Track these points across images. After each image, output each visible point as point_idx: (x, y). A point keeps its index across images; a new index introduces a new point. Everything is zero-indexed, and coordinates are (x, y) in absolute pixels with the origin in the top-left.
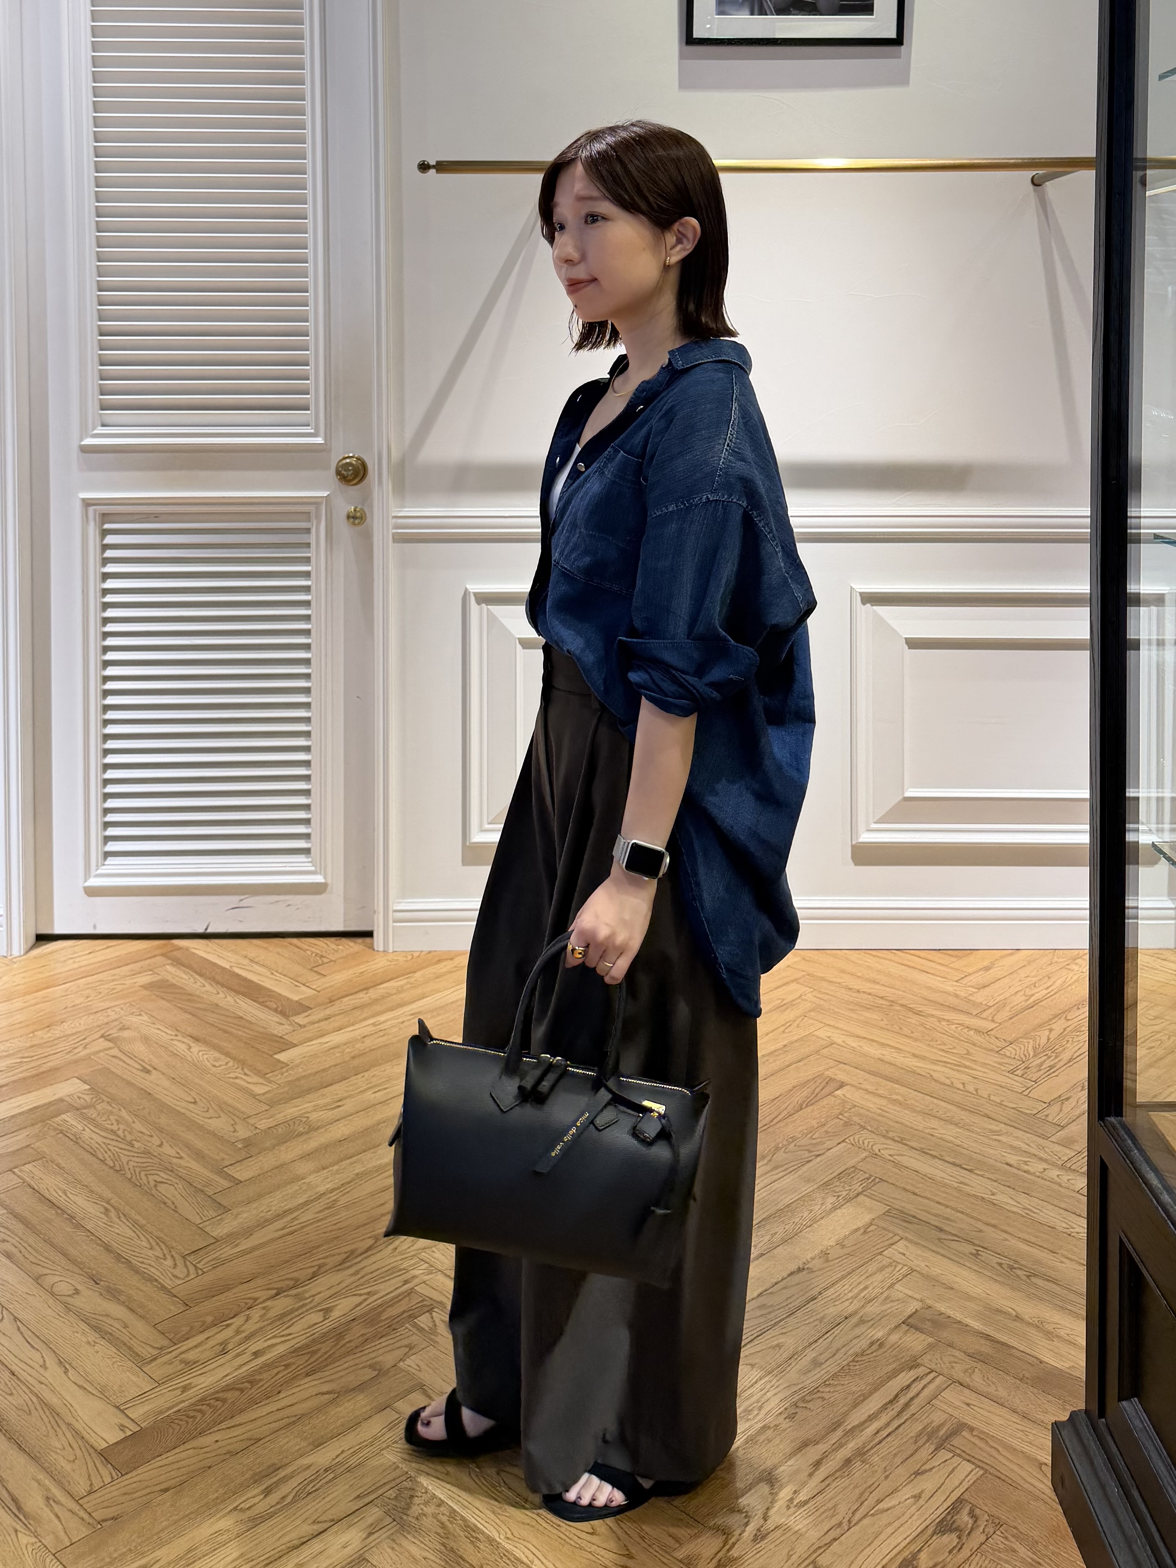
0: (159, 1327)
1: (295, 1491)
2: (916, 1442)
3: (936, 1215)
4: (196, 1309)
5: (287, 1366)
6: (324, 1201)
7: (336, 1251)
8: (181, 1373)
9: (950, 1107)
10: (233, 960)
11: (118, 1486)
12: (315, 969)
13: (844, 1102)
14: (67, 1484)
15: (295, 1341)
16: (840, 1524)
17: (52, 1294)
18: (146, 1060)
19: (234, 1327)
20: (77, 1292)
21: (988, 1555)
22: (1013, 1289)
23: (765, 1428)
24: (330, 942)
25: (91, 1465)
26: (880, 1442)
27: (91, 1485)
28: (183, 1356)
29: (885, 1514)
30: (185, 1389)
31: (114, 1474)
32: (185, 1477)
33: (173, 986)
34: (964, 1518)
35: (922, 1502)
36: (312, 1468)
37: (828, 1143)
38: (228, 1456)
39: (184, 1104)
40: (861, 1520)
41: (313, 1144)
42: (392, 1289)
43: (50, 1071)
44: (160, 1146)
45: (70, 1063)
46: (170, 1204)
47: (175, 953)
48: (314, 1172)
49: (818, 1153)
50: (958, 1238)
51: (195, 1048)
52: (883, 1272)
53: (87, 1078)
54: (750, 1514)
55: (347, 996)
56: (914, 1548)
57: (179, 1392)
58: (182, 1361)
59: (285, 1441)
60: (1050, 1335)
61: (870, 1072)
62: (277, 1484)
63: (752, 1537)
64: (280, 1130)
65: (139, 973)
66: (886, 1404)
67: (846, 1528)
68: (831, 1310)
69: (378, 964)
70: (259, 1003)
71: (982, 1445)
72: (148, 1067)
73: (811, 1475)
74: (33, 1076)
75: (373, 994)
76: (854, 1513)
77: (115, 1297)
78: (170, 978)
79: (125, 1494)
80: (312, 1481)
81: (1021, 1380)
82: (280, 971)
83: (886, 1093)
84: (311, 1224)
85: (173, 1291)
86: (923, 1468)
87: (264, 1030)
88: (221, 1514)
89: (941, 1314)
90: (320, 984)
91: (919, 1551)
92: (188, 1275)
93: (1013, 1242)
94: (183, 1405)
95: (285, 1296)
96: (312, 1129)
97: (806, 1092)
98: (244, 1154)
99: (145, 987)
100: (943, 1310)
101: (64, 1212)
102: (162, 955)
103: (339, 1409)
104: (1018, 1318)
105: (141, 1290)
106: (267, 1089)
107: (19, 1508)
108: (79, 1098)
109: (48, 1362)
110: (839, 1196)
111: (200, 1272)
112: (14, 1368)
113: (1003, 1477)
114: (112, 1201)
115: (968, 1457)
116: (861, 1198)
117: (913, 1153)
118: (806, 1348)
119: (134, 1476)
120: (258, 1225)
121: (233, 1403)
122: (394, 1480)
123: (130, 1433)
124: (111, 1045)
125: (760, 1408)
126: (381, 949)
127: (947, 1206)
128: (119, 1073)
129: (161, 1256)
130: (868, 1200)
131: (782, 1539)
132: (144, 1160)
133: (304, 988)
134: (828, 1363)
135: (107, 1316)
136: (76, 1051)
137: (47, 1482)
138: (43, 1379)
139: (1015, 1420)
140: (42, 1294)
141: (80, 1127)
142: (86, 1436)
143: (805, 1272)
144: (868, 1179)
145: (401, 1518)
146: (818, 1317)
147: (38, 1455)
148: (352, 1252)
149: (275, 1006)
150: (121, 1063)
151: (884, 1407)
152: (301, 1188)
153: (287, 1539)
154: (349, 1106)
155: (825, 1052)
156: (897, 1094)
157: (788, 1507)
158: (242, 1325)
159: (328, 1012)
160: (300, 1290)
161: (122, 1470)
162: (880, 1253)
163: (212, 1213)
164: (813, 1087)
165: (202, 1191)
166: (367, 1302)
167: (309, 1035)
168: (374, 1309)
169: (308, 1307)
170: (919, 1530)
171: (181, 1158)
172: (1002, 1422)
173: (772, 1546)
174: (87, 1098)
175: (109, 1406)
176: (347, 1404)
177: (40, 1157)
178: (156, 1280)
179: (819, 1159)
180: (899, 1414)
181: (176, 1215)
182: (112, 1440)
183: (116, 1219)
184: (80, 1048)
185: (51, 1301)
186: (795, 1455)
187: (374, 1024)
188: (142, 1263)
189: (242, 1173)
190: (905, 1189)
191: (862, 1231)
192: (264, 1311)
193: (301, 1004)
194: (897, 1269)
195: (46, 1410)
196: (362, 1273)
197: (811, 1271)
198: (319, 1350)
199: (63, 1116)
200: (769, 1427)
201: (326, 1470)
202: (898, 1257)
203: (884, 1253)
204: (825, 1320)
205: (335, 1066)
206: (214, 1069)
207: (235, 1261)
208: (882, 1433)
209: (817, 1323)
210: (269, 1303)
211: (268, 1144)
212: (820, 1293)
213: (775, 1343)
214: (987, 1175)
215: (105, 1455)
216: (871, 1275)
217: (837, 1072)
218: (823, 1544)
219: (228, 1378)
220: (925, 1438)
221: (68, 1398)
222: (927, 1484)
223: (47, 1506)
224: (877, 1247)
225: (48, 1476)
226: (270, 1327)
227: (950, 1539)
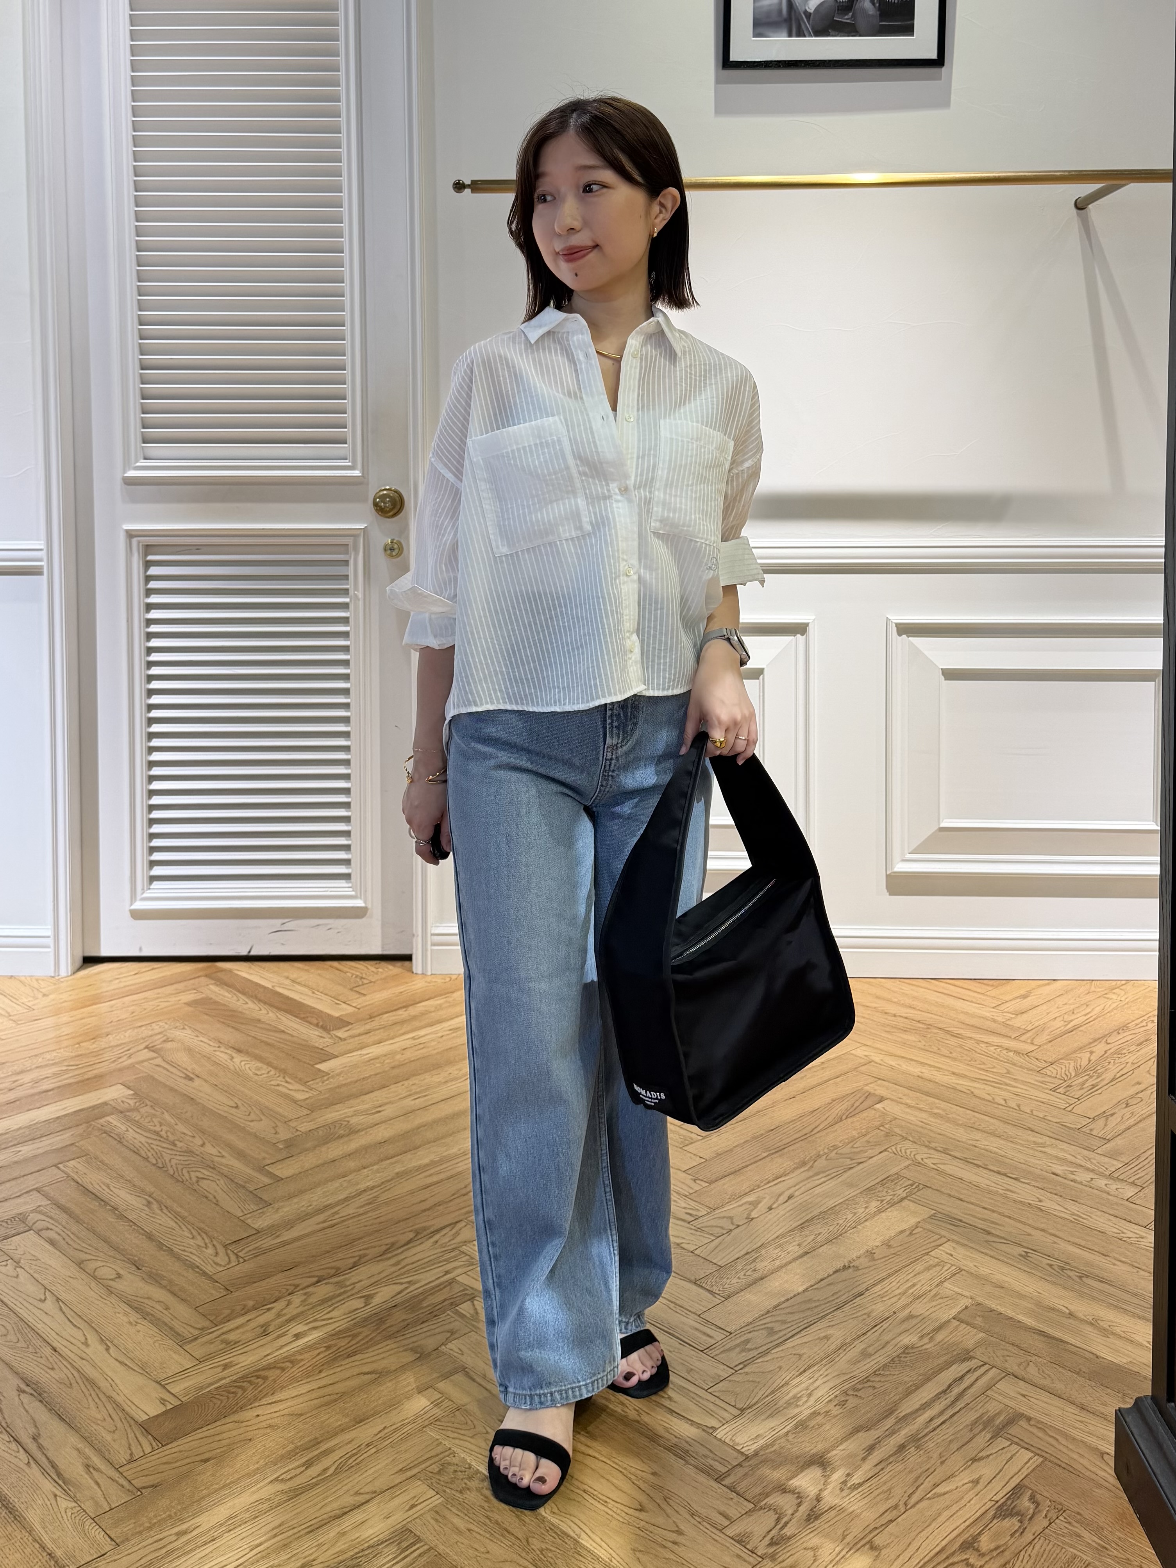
0: (200, 1309)
1: (336, 1464)
2: (971, 1430)
3: (985, 1220)
4: (237, 1294)
5: (328, 1348)
6: (364, 1198)
7: (376, 1243)
8: (222, 1352)
9: (992, 1121)
10: (275, 980)
11: (157, 1456)
12: (357, 989)
13: (884, 1114)
14: (107, 1453)
15: (337, 1324)
16: (896, 1507)
17: (95, 1278)
18: (189, 1069)
19: (273, 1311)
20: (119, 1276)
21: (1052, 1539)
22: (1064, 1288)
23: (815, 1414)
24: (370, 966)
25: (131, 1435)
26: (935, 1429)
27: (131, 1454)
28: (223, 1337)
29: (942, 1498)
30: (226, 1367)
31: (154, 1444)
32: (225, 1448)
33: (216, 1003)
34: (1025, 1503)
35: (979, 1487)
36: (354, 1443)
37: (870, 1151)
38: (268, 1430)
39: (226, 1109)
40: (917, 1503)
41: (354, 1144)
42: (434, 1278)
43: (95, 1077)
44: (203, 1145)
45: (114, 1071)
46: (211, 1197)
47: (219, 974)
48: (355, 1171)
49: (860, 1161)
50: (1005, 1240)
51: (238, 1058)
52: (931, 1272)
53: (131, 1084)
54: (801, 1495)
55: (386, 1013)
56: (974, 1530)
57: (220, 1369)
58: (223, 1341)
59: (327, 1417)
60: (1106, 1332)
61: (910, 1088)
62: (318, 1457)
63: (805, 1518)
64: (321, 1132)
65: (184, 992)
66: (940, 1393)
67: (903, 1510)
68: (879, 1305)
69: (418, 985)
70: (301, 1019)
71: (1040, 1434)
72: (192, 1076)
73: (864, 1459)
74: (78, 1083)
75: (413, 1011)
76: (909, 1497)
77: (157, 1281)
78: (213, 996)
79: (165, 1463)
80: (354, 1455)
81: (1078, 1373)
82: (321, 990)
83: (927, 1108)
84: (352, 1218)
85: (214, 1277)
86: (981, 1455)
87: (304, 1043)
88: (262, 1484)
89: (992, 1310)
90: (360, 1001)
91: (980, 1534)
92: (230, 1262)
93: (1063, 1245)
94: (223, 1381)
95: (326, 1284)
96: (353, 1131)
97: (846, 1105)
98: (284, 1154)
99: (188, 1004)
100: (993, 1306)
101: (106, 1203)
102: (206, 976)
103: (382, 1388)
104: (1071, 1315)
105: (183, 1276)
106: (307, 1095)
107: (59, 1475)
108: (123, 1102)
109: (90, 1342)
110: (882, 1201)
111: (241, 1260)
112: (56, 1344)
113: (1064, 1465)
114: (154, 1195)
115: (1026, 1446)
116: (906, 1203)
117: (956, 1162)
118: (854, 1339)
119: (175, 1447)
120: (299, 1219)
121: (275, 1381)
122: (437, 1455)
123: (169, 1407)
124: (154, 1055)
125: (810, 1395)
126: (420, 972)
127: (993, 1211)
128: (163, 1080)
129: (203, 1245)
130: (912, 1204)
131: (836, 1519)
132: (186, 1158)
133: (344, 1006)
134: (877, 1355)
135: (148, 1298)
136: (120, 1060)
137: (87, 1450)
138: (84, 1355)
139: (1073, 1411)
140: (84, 1277)
141: (123, 1128)
142: (127, 1408)
143: (851, 1270)
144: (912, 1185)
145: (445, 1491)
146: (866, 1311)
147: (79, 1425)
148: (393, 1244)
149: (315, 1022)
150: (165, 1072)
151: (937, 1397)
152: (341, 1186)
153: (328, 1509)
154: (389, 1111)
155: (863, 1069)
156: (937, 1108)
157: (842, 1490)
158: (282, 1310)
159: (368, 1027)
160: (342, 1278)
161: (162, 1441)
162: (927, 1254)
163: (253, 1207)
164: (853, 1101)
165: (244, 1187)
166: (409, 1290)
167: (349, 1047)
168: (415, 1297)
169: (349, 1294)
170: (978, 1514)
171: (223, 1157)
172: (1060, 1413)
173: (826, 1526)
174: (132, 1102)
175: (151, 1381)
176: (389, 1384)
177: (84, 1154)
178: (198, 1267)
179: (861, 1166)
180: (953, 1403)
181: (218, 1208)
182: (153, 1412)
183: (159, 1212)
184: (125, 1058)
185: (93, 1284)
186: (847, 1440)
187: (413, 1038)
188: (184, 1251)
189: (284, 1170)
190: (950, 1195)
191: (907, 1233)
192: (304, 1297)
193: (341, 1020)
194: (946, 1268)
195: (86, 1383)
196: (403, 1264)
197: (857, 1268)
198: (360, 1333)
199: (108, 1118)
200: (819, 1413)
201: (368, 1445)
202: (945, 1257)
203: (932, 1253)
204: (874, 1314)
205: (376, 1074)
206: (256, 1077)
207: (277, 1251)
208: (935, 1421)
209: (865, 1317)
210: (310, 1289)
211: (309, 1145)
212: (867, 1290)
213: (823, 1335)
214: (1033, 1183)
215: (146, 1427)
216: (918, 1274)
217: (876, 1088)
218: (880, 1524)
219: (269, 1357)
220: (981, 1427)
221: (110, 1374)
222: (985, 1470)
223: (87, 1473)
224: (924, 1248)
225: (88, 1445)
226: (311, 1311)
227: (1012, 1523)
